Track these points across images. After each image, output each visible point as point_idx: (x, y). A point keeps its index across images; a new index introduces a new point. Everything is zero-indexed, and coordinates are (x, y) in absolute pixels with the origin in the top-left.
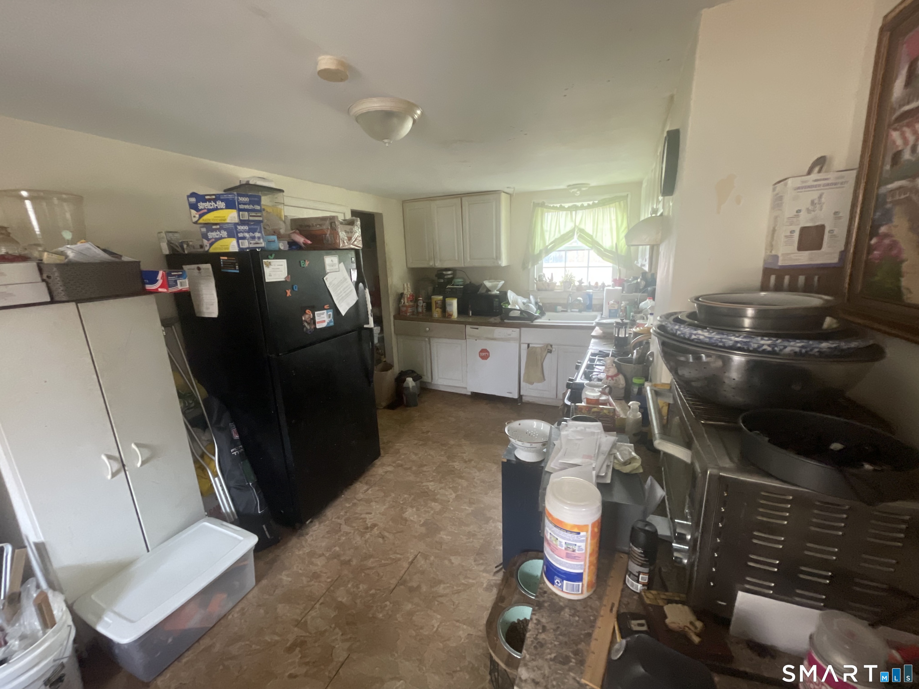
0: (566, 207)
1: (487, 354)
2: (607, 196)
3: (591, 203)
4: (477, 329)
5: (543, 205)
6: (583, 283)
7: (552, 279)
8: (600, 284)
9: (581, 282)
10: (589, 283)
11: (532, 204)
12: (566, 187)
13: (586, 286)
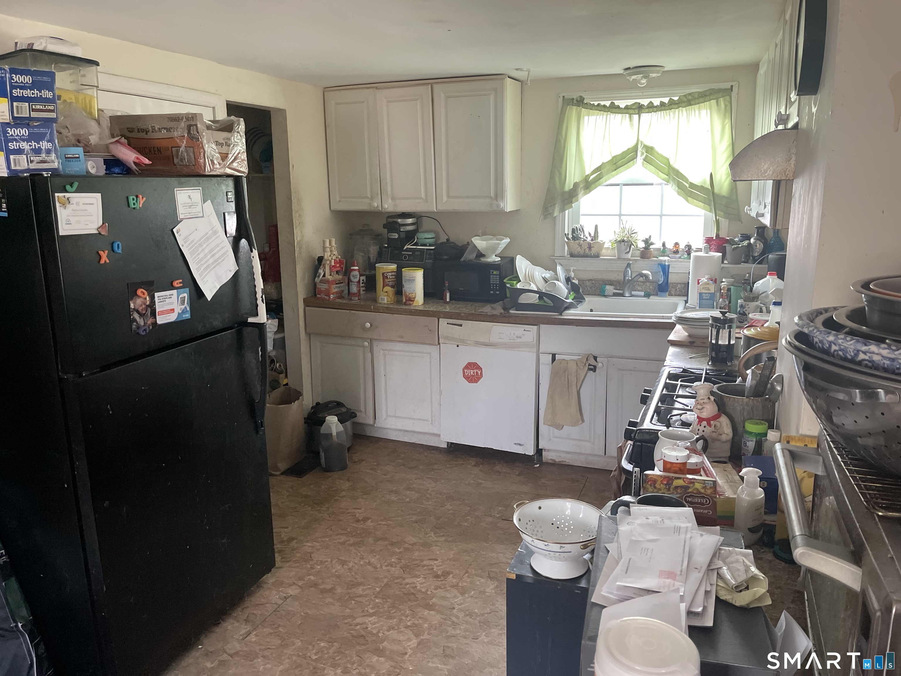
0: (622, 106)
1: (477, 372)
2: (695, 89)
3: (666, 100)
4: (461, 325)
5: (580, 102)
6: (652, 244)
7: (595, 237)
8: (682, 246)
9: (647, 242)
10: (664, 245)
11: (561, 100)
12: (622, 72)
13: (659, 249)
